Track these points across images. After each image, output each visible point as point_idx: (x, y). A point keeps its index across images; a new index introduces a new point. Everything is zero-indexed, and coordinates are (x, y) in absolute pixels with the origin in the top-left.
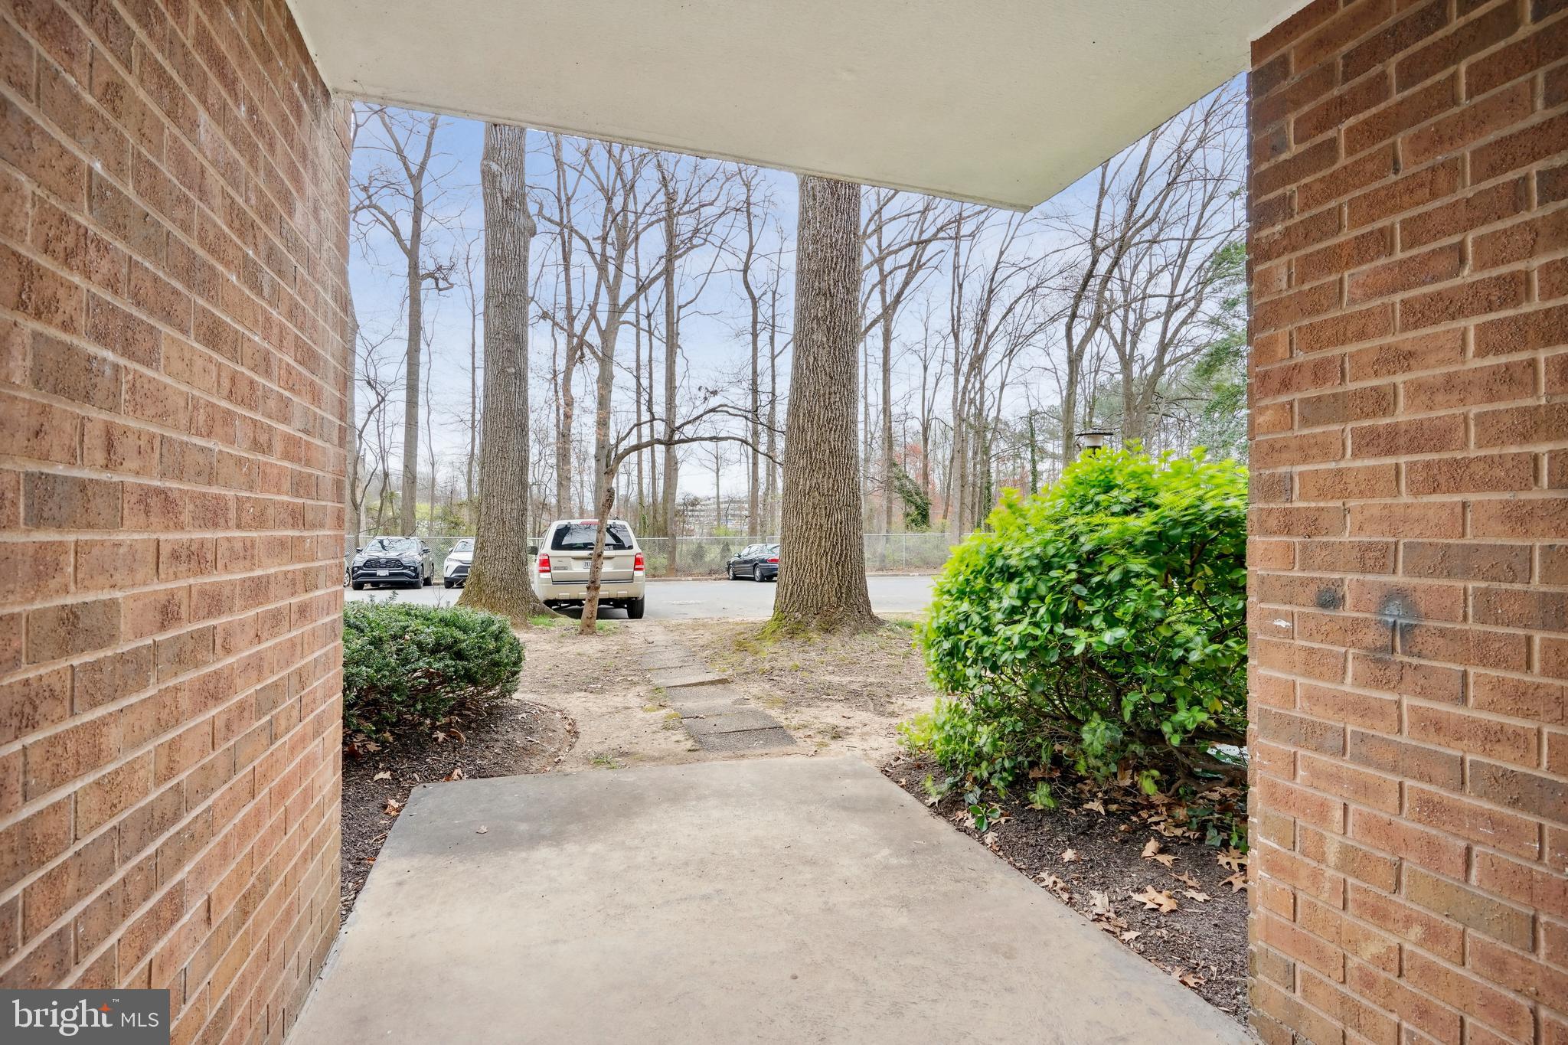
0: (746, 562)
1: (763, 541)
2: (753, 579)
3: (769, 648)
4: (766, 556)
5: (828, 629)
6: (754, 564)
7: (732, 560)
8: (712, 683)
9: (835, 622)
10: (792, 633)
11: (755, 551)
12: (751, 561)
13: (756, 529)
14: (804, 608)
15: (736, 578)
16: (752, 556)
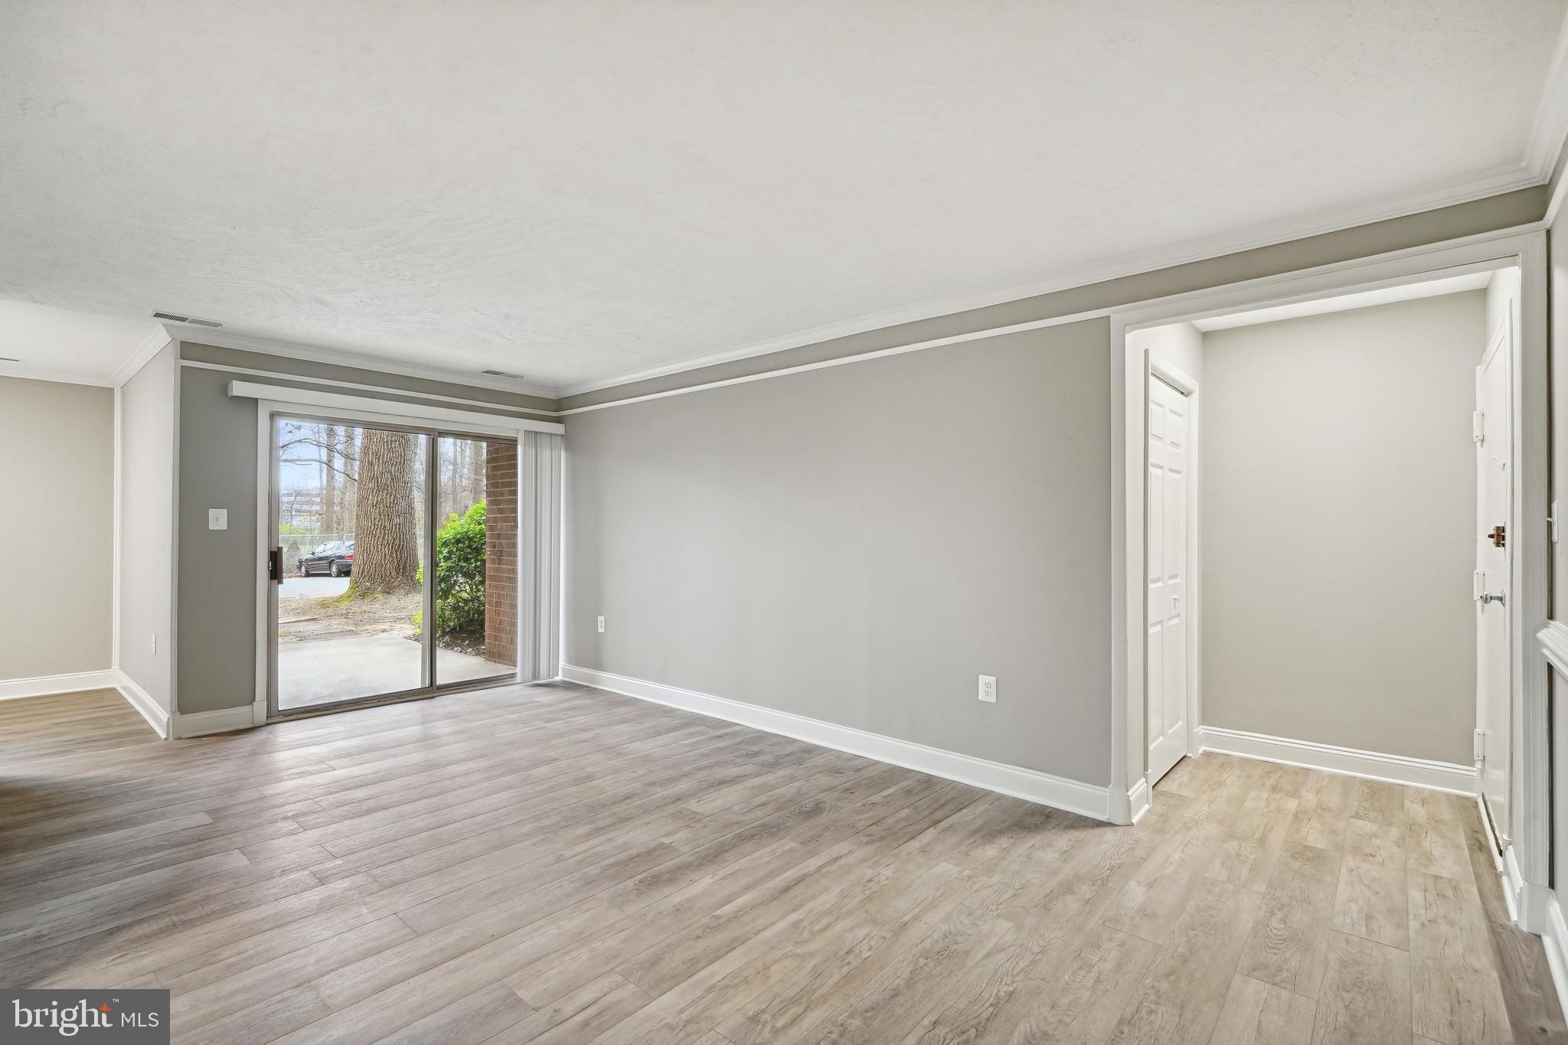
0: (320, 559)
1: (340, 538)
2: (329, 575)
3: (346, 603)
4: (343, 552)
5: (389, 590)
6: (330, 561)
7: (304, 557)
8: (306, 620)
9: (395, 587)
10: (363, 596)
11: (332, 548)
12: (326, 558)
13: (329, 528)
14: (372, 579)
15: (308, 575)
16: (328, 553)
